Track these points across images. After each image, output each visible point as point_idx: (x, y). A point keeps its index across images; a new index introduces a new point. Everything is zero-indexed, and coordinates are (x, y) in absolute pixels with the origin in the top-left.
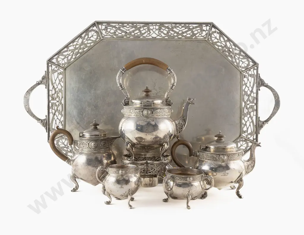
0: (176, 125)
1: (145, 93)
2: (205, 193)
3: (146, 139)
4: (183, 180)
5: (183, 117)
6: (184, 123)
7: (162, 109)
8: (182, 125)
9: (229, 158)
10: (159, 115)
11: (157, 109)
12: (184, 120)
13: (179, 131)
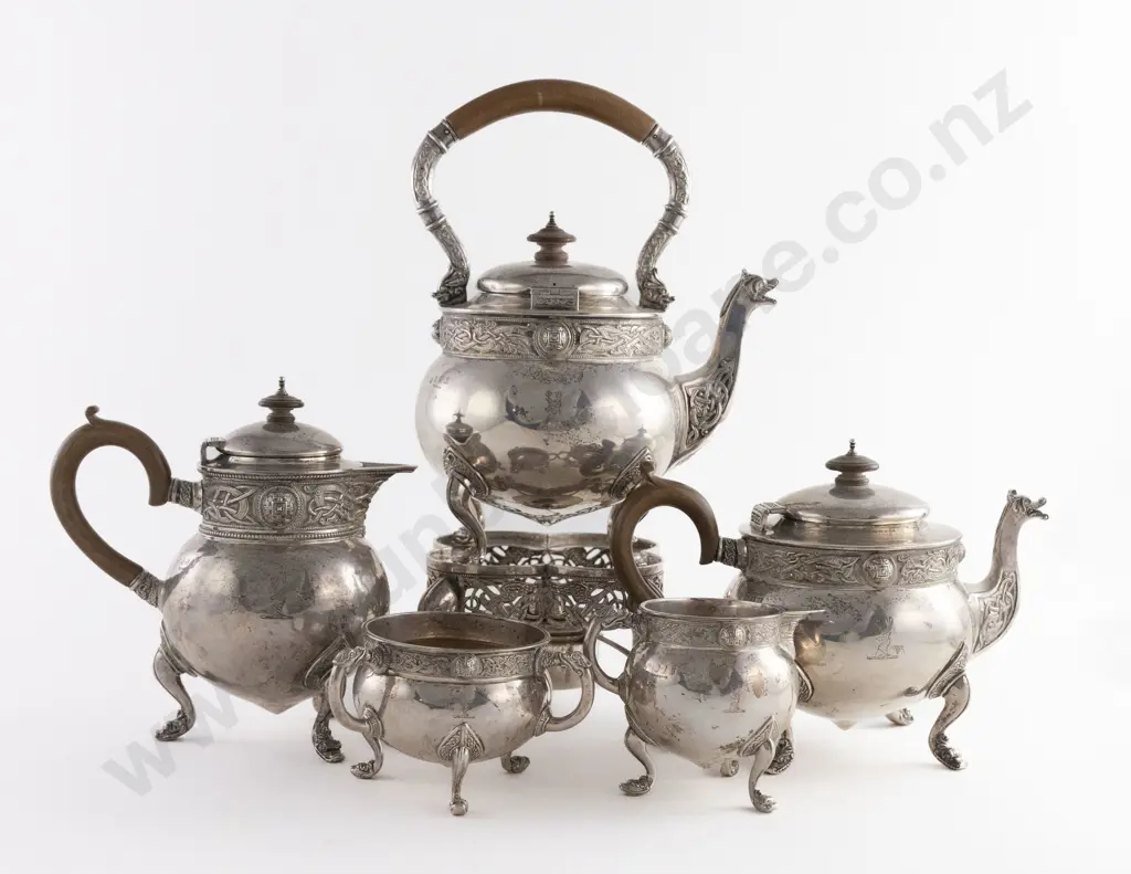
0: (688, 401)
4: (429, 671)
5: (720, 367)
6: (723, 391)
7: (621, 322)
8: (713, 403)
9: (904, 570)
10: (609, 353)
11: (600, 325)
12: (725, 380)
13: (700, 431)
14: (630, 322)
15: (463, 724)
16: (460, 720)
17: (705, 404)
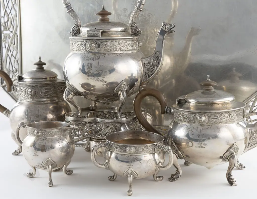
0: (144, 65)
1: (101, 17)
2: (176, 173)
3: (95, 86)
4: (120, 151)
5: (156, 54)
6: (156, 62)
7: (114, 40)
8: (153, 66)
9: (210, 119)
10: (110, 50)
11: (107, 41)
12: (157, 58)
13: (148, 75)
14: (118, 40)
15: (130, 168)
16: (128, 167)
17: (150, 66)
